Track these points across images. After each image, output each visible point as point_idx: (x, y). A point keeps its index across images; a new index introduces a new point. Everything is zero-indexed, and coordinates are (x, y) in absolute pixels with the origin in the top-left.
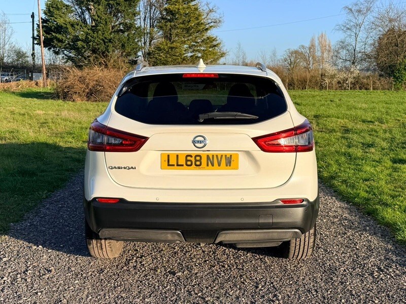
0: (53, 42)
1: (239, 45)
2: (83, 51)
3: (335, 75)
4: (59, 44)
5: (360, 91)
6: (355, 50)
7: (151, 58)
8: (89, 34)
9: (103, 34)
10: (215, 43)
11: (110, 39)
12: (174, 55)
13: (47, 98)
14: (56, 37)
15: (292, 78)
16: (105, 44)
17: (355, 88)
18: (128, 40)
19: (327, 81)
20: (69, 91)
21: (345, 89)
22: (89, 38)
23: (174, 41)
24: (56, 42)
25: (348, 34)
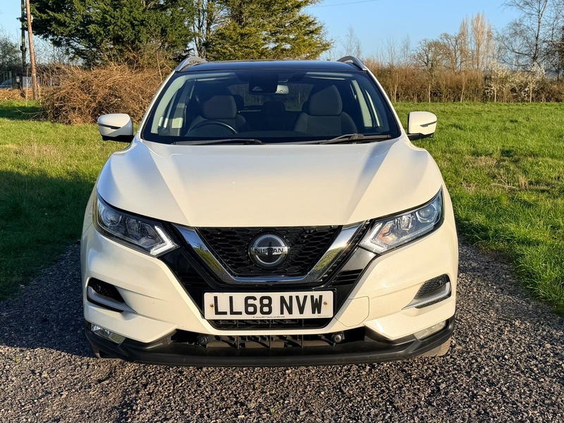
0: (51, 26)
1: (351, 31)
2: (99, 41)
3: (506, 77)
4: (61, 29)
5: (548, 103)
6: (537, 38)
7: (208, 51)
8: (108, 12)
9: (131, 12)
10: (312, 28)
11: (142, 21)
12: (246, 47)
13: (27, 118)
14: (55, 19)
15: (437, 83)
16: (134, 29)
17: (539, 100)
18: (172, 21)
19: (495, 87)
20: (62, 107)
21: (523, 100)
22: (107, 19)
23: (247, 23)
24: (54, 26)
25: (527, 11)
